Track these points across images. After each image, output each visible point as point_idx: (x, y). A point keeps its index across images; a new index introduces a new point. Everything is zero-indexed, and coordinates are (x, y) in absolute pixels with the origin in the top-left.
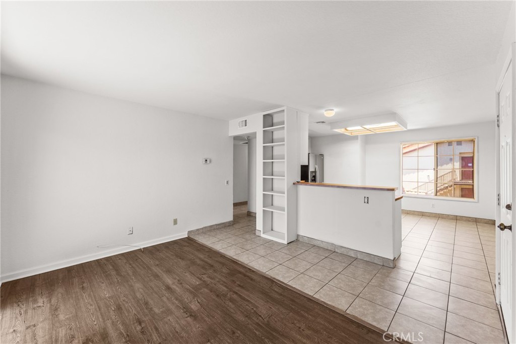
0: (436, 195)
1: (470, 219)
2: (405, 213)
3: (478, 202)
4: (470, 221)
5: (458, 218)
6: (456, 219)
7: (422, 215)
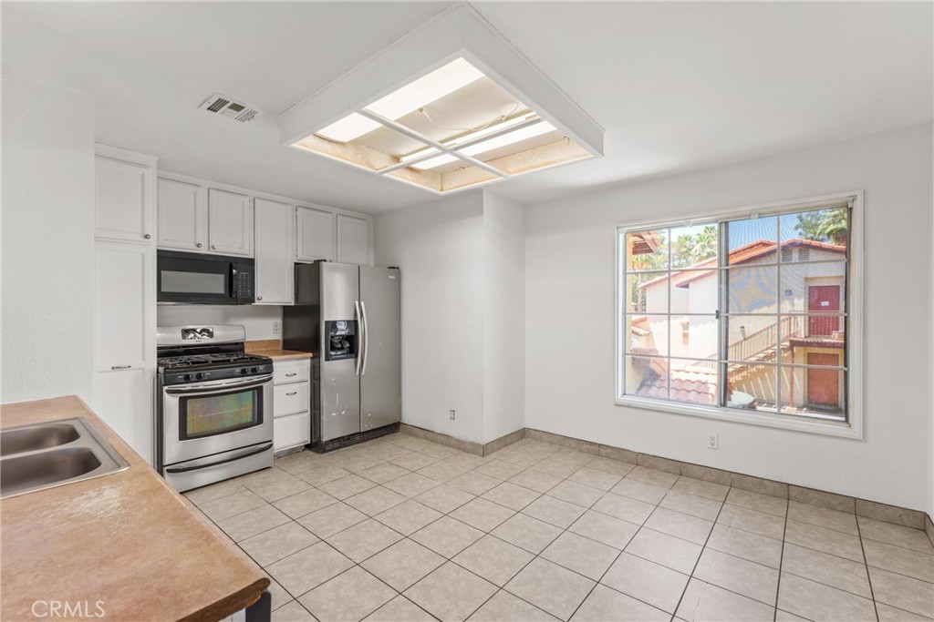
0: (724, 405)
1: (835, 502)
2: (630, 463)
3: (864, 439)
4: (833, 509)
5: (794, 493)
6: (787, 494)
7: (679, 471)
